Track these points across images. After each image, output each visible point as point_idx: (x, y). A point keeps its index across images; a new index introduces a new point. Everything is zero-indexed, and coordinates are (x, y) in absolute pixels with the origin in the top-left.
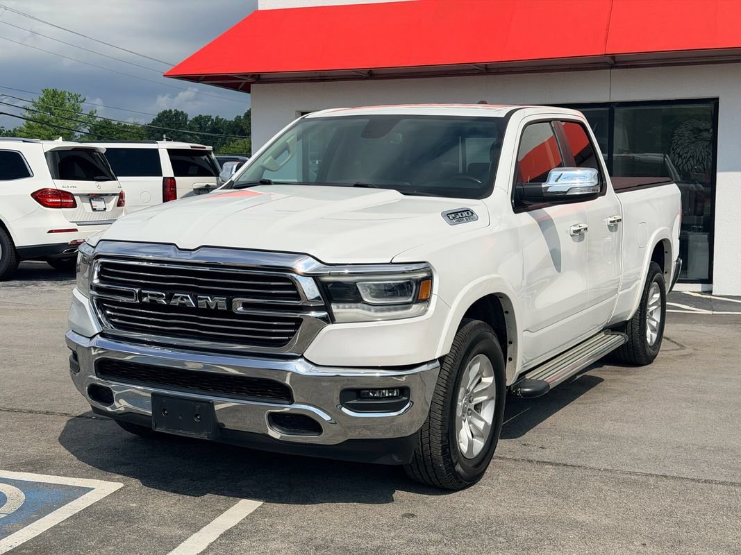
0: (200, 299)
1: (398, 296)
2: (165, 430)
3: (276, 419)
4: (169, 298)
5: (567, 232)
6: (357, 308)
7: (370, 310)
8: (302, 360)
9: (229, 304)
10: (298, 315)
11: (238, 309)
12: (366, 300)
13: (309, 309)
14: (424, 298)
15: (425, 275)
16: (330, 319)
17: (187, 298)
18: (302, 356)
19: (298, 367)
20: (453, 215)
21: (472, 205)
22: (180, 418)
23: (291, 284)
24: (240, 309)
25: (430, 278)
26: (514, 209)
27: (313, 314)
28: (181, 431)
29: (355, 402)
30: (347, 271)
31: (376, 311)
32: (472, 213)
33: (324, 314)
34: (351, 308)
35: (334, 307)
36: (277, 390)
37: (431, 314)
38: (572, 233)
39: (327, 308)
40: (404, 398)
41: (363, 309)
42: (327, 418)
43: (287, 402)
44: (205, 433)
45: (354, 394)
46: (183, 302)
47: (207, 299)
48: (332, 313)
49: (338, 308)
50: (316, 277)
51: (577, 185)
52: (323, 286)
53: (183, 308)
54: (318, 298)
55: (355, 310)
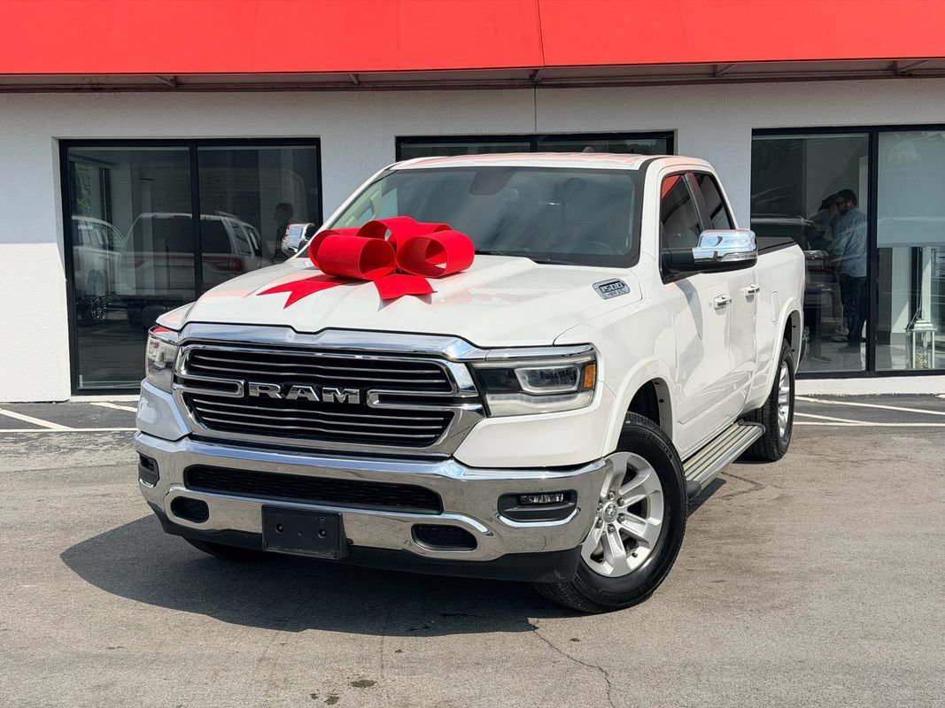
0: (326, 392)
1: (558, 383)
2: (279, 550)
3: (420, 532)
4: (285, 391)
5: (710, 304)
6: (515, 399)
7: (529, 401)
8: (453, 461)
9: (364, 397)
10: (448, 409)
11: (374, 403)
12: (525, 389)
13: (462, 401)
14: (589, 386)
15: (588, 359)
16: (485, 412)
17: (309, 390)
18: (452, 457)
19: (447, 469)
20: (605, 287)
21: (623, 275)
22: (300, 534)
23: (439, 372)
24: (376, 402)
25: (594, 362)
26: (662, 278)
27: (466, 407)
28: (300, 550)
29: (515, 509)
30: (507, 356)
31: (536, 402)
32: (623, 285)
33: (480, 406)
34: (507, 399)
35: (488, 397)
36: (422, 497)
37: (598, 405)
38: (717, 306)
39: (481, 400)
40: (571, 504)
41: (522, 399)
42: (483, 529)
43: (435, 512)
44: (333, 551)
45: (514, 500)
46: (302, 395)
47: (335, 391)
48: (487, 405)
49: (493, 399)
50: (468, 363)
51: (738, 250)
52: (476, 373)
53: (302, 403)
54: (471, 388)
55: (514, 402)
